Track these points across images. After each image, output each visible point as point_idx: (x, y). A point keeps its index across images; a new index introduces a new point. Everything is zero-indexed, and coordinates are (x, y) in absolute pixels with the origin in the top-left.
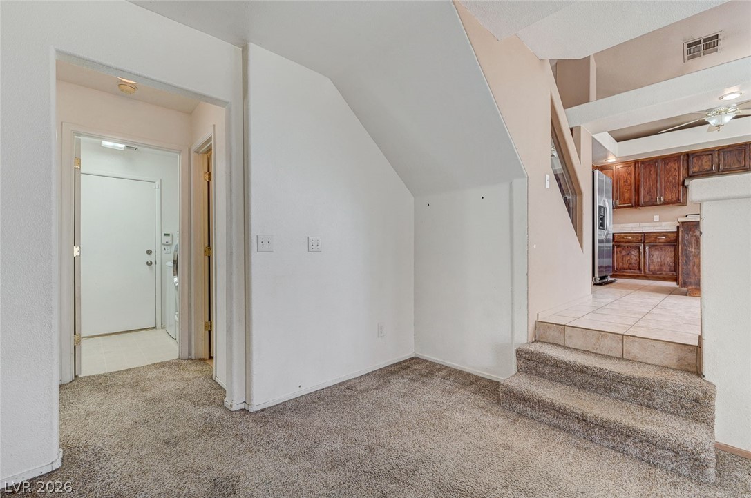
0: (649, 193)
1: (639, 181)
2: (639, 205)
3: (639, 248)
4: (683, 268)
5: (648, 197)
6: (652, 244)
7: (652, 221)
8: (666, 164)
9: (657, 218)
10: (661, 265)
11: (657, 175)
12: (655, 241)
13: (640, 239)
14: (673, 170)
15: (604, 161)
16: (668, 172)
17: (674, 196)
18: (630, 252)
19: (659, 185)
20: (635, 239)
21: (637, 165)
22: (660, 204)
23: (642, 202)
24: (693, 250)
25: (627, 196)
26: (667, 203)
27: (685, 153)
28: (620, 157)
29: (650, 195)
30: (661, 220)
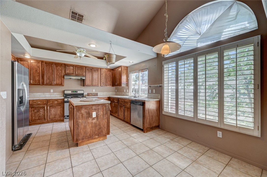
0: (49, 79)
1: (44, 72)
2: (44, 84)
3: (44, 108)
4: (76, 132)
6: (51, 105)
7: (50, 92)
8: (57, 67)
9: (52, 91)
10: (55, 115)
11: (52, 71)
12: (52, 104)
13: (45, 103)
14: (59, 70)
15: (22, 56)
16: (57, 70)
17: (59, 82)
18: (39, 110)
19: (53, 76)
20: (42, 103)
21: (42, 63)
22: (54, 85)
23: (45, 83)
24: (81, 121)
25: (37, 78)
26: (57, 85)
27: (64, 63)
28: (33, 57)
29: (49, 80)
30: (54, 92)
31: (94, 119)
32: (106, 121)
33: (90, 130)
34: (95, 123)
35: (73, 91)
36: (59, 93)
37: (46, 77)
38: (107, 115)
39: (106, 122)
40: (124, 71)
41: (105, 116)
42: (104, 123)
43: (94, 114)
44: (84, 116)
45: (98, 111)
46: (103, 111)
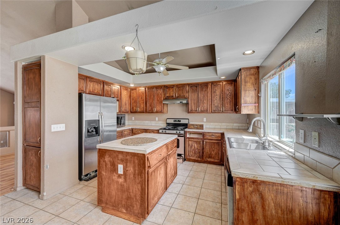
0: (151, 105)
1: (147, 98)
2: (147, 112)
5: (150, 108)
7: (155, 120)
8: (157, 90)
9: (157, 119)
11: (154, 96)
15: (128, 85)
16: (158, 95)
17: (159, 108)
19: (154, 102)
20: (141, 132)
21: (146, 89)
22: (155, 113)
23: (148, 110)
24: (104, 174)
25: (142, 106)
26: (157, 112)
27: (164, 85)
28: (136, 84)
29: (151, 107)
30: (159, 120)
32: (140, 188)
33: (114, 194)
35: (176, 120)
36: (163, 122)
37: (149, 103)
38: (141, 178)
39: (138, 189)
41: (137, 178)
42: (136, 191)
44: (107, 166)
45: (127, 165)
46: (134, 167)
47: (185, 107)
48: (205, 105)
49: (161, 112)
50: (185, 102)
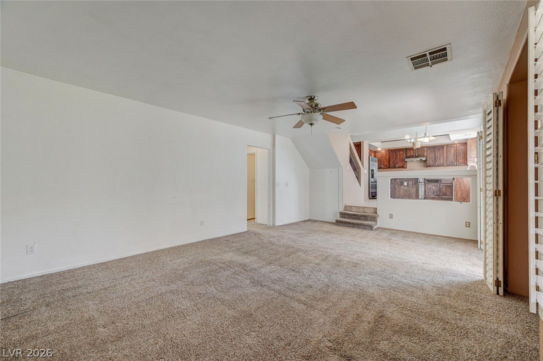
0: (393, 163)
1: (390, 158)
5: (393, 165)
8: (399, 152)
11: (396, 156)
15: (376, 149)
16: (400, 155)
17: (401, 165)
19: (397, 160)
21: (389, 152)
22: (397, 168)
23: (391, 167)
25: (386, 164)
26: (399, 167)
27: (406, 148)
31: (405, 186)
33: (402, 193)
34: (406, 190)
37: (392, 161)
39: (415, 190)
40: (472, 144)
41: (413, 186)
42: (413, 191)
43: (405, 184)
45: (409, 183)
46: (412, 183)
47: (422, 164)
48: (442, 161)
49: (403, 167)
50: (424, 159)
